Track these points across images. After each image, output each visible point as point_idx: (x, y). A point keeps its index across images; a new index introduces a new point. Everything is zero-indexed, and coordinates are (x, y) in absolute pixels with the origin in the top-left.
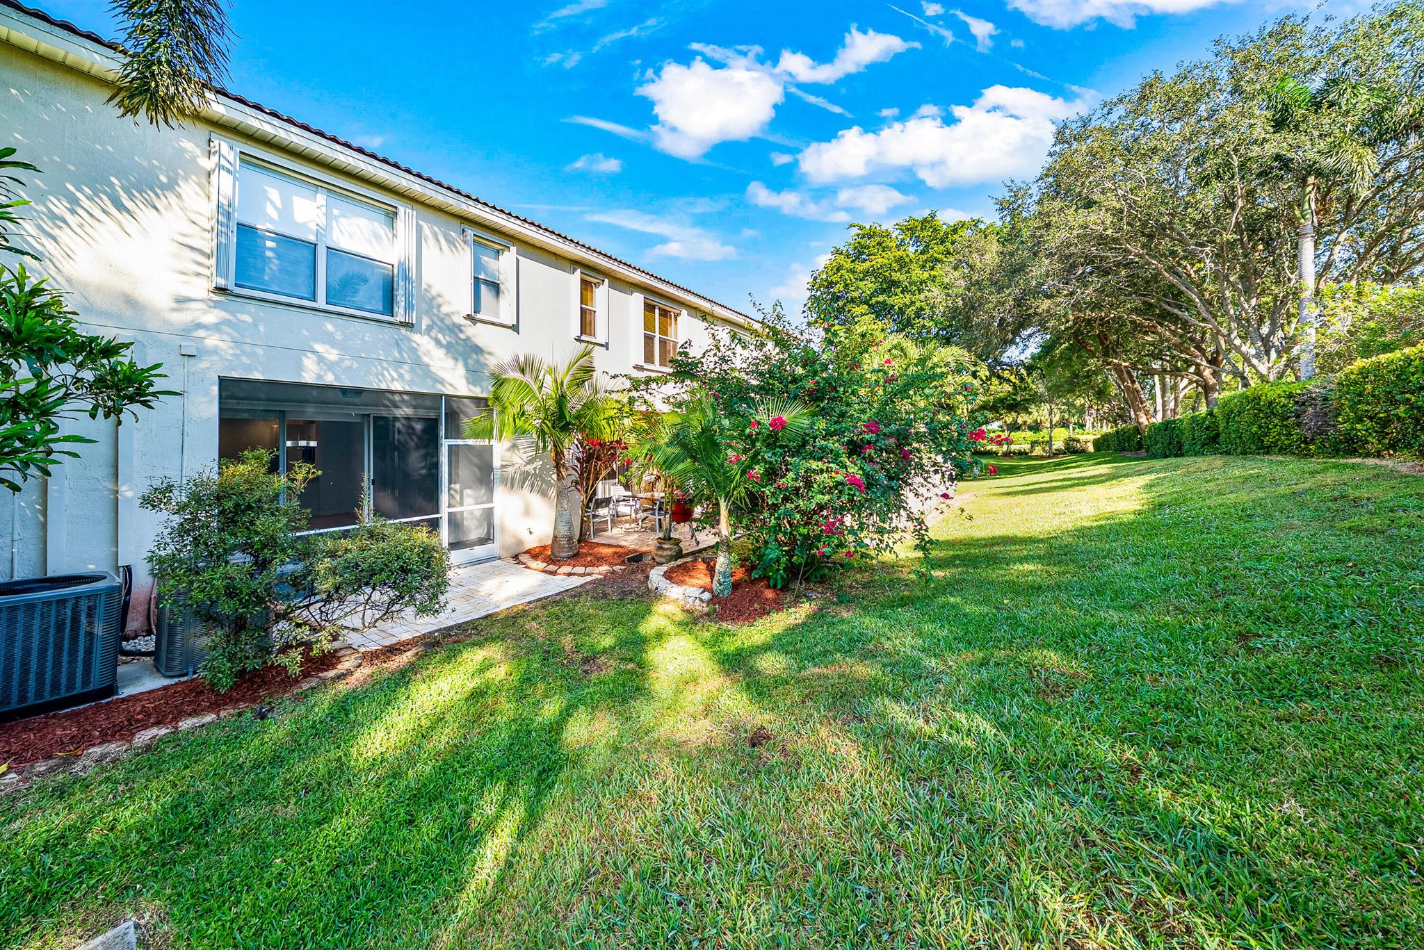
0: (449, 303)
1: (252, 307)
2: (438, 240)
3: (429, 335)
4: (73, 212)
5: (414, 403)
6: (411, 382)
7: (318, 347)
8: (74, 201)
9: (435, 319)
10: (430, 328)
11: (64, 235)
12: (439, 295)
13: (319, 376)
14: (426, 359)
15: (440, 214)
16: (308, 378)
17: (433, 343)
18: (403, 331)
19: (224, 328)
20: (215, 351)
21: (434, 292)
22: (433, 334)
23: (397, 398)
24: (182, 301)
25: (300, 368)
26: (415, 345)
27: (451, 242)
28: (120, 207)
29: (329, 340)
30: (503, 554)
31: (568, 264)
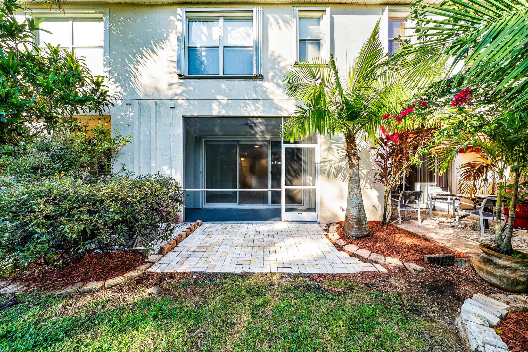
0: (285, 60)
1: (193, 82)
2: (278, 23)
3: (273, 81)
5: (265, 123)
6: (263, 111)
7: (218, 97)
9: (276, 71)
10: (273, 77)
12: (279, 56)
13: (219, 112)
14: (271, 97)
15: (279, 6)
16: (215, 113)
17: (275, 86)
18: (259, 82)
19: (184, 94)
20: (181, 105)
21: (276, 55)
22: (275, 81)
23: (256, 121)
24: (171, 85)
25: (211, 108)
26: (265, 89)
27: (286, 22)
28: (153, 52)
29: (222, 93)
30: (322, 221)
31: (377, 8)
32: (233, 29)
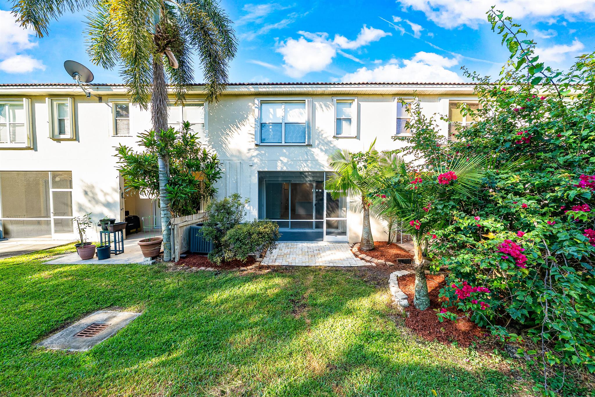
0: (326, 133)
1: (264, 148)
2: (322, 108)
3: (318, 148)
4: (230, 132)
5: (313, 175)
6: (311, 167)
7: (281, 158)
8: (230, 129)
9: (320, 140)
10: (318, 145)
11: (229, 138)
12: (322, 130)
13: (282, 168)
14: (317, 158)
15: (323, 96)
16: (279, 169)
17: (319, 150)
18: (308, 148)
19: (259, 156)
20: (257, 163)
21: (320, 130)
22: (320, 147)
23: (307, 174)
24: (249, 150)
25: (276, 166)
26: (312, 153)
27: (327, 106)
28: (238, 127)
29: (285, 155)
30: (350, 241)
31: (390, 97)
32: (290, 110)
